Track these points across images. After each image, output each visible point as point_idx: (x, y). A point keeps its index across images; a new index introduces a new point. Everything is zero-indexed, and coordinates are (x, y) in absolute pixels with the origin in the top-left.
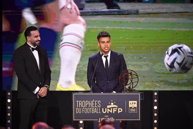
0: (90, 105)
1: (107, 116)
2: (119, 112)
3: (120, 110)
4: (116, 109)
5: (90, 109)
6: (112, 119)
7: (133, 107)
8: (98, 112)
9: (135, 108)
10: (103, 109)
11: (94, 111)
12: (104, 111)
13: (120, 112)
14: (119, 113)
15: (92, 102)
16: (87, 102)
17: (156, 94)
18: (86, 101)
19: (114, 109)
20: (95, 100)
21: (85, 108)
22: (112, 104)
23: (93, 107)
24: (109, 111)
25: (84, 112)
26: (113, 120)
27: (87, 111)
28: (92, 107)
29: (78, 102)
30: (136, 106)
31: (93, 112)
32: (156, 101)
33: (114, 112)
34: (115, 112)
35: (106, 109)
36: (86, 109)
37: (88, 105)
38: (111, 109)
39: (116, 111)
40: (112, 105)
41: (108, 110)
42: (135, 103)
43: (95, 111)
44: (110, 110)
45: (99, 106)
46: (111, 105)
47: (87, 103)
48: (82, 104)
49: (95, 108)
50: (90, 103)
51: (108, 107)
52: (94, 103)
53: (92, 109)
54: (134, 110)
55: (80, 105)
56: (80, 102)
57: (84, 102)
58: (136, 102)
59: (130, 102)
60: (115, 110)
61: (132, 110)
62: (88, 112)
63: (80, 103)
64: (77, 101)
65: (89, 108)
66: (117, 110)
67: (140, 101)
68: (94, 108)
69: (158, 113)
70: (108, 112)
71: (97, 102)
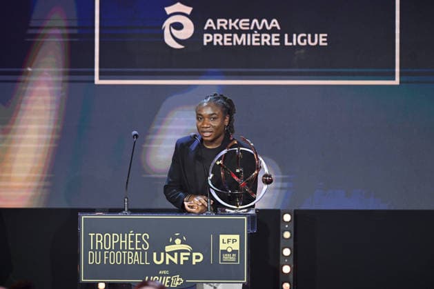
0: (123, 244)
1: (165, 272)
2: (194, 261)
3: (198, 257)
4: (189, 254)
5: (123, 254)
6: (178, 279)
7: (230, 250)
8: (143, 261)
9: (234, 252)
10: (155, 254)
11: (133, 258)
12: (159, 259)
13: (196, 263)
14: (194, 263)
15: (128, 236)
16: (115, 237)
17: (287, 218)
18: (113, 235)
19: (182, 254)
20: (135, 233)
21: (110, 250)
22: (178, 241)
23: (130, 248)
24: (170, 260)
25: (108, 260)
26: (179, 281)
27: (115, 259)
28: (128, 250)
29: (94, 237)
30: (236, 246)
31: (130, 262)
32: (287, 235)
33: (182, 263)
34: (184, 261)
35: (162, 254)
36: (112, 254)
37: (117, 245)
38: (176, 254)
39: (187, 259)
40: (178, 245)
41: (168, 256)
42: (234, 241)
43: (135, 259)
44: (174, 257)
45: (146, 247)
46: (175, 244)
47: (115, 240)
48: (103, 241)
49: (136, 253)
50: (123, 239)
51: (166, 251)
52: (133, 238)
53: (127, 254)
54: (233, 258)
55: (99, 244)
56: (99, 236)
57: (107, 236)
58: (237, 237)
59: (222, 237)
60: (184, 256)
61: (226, 257)
62: (119, 262)
63: (99, 239)
64: (92, 235)
65: (121, 251)
66: (190, 257)
67: (248, 235)
68: (134, 251)
69: (292, 266)
70: (167, 263)
71: (140, 238)
